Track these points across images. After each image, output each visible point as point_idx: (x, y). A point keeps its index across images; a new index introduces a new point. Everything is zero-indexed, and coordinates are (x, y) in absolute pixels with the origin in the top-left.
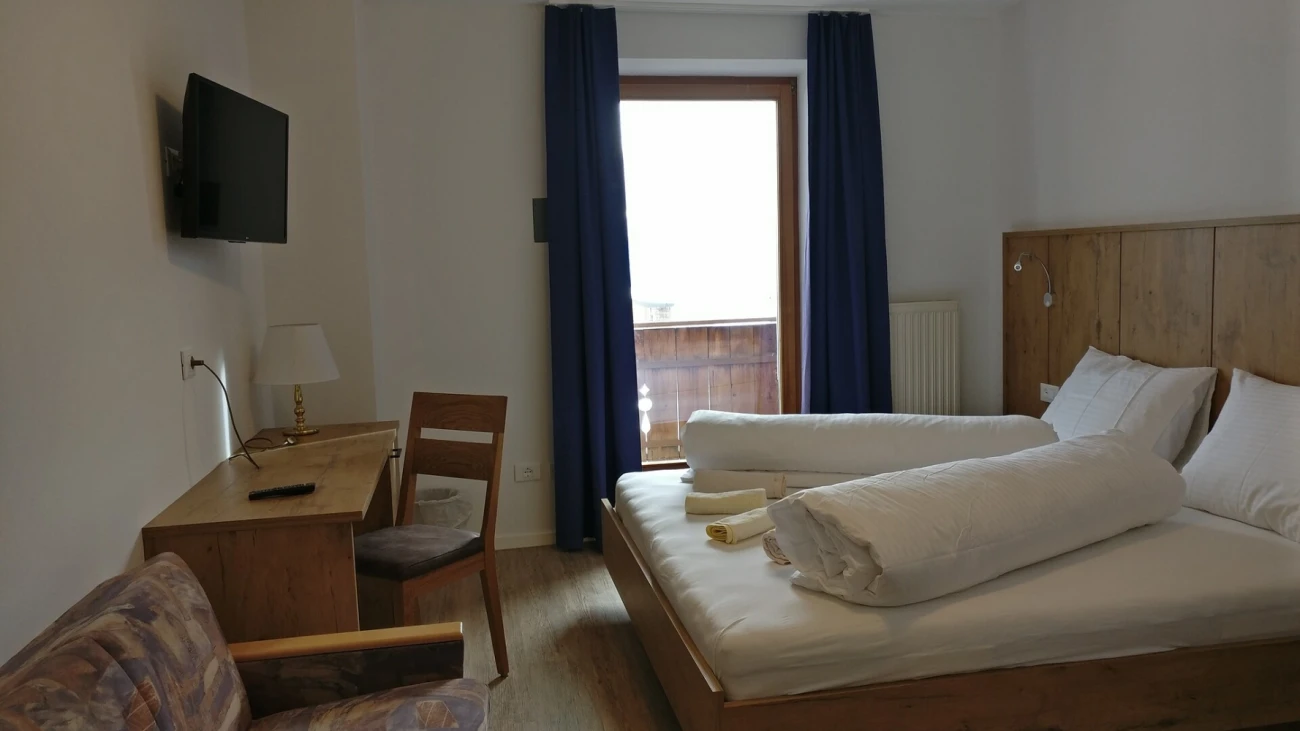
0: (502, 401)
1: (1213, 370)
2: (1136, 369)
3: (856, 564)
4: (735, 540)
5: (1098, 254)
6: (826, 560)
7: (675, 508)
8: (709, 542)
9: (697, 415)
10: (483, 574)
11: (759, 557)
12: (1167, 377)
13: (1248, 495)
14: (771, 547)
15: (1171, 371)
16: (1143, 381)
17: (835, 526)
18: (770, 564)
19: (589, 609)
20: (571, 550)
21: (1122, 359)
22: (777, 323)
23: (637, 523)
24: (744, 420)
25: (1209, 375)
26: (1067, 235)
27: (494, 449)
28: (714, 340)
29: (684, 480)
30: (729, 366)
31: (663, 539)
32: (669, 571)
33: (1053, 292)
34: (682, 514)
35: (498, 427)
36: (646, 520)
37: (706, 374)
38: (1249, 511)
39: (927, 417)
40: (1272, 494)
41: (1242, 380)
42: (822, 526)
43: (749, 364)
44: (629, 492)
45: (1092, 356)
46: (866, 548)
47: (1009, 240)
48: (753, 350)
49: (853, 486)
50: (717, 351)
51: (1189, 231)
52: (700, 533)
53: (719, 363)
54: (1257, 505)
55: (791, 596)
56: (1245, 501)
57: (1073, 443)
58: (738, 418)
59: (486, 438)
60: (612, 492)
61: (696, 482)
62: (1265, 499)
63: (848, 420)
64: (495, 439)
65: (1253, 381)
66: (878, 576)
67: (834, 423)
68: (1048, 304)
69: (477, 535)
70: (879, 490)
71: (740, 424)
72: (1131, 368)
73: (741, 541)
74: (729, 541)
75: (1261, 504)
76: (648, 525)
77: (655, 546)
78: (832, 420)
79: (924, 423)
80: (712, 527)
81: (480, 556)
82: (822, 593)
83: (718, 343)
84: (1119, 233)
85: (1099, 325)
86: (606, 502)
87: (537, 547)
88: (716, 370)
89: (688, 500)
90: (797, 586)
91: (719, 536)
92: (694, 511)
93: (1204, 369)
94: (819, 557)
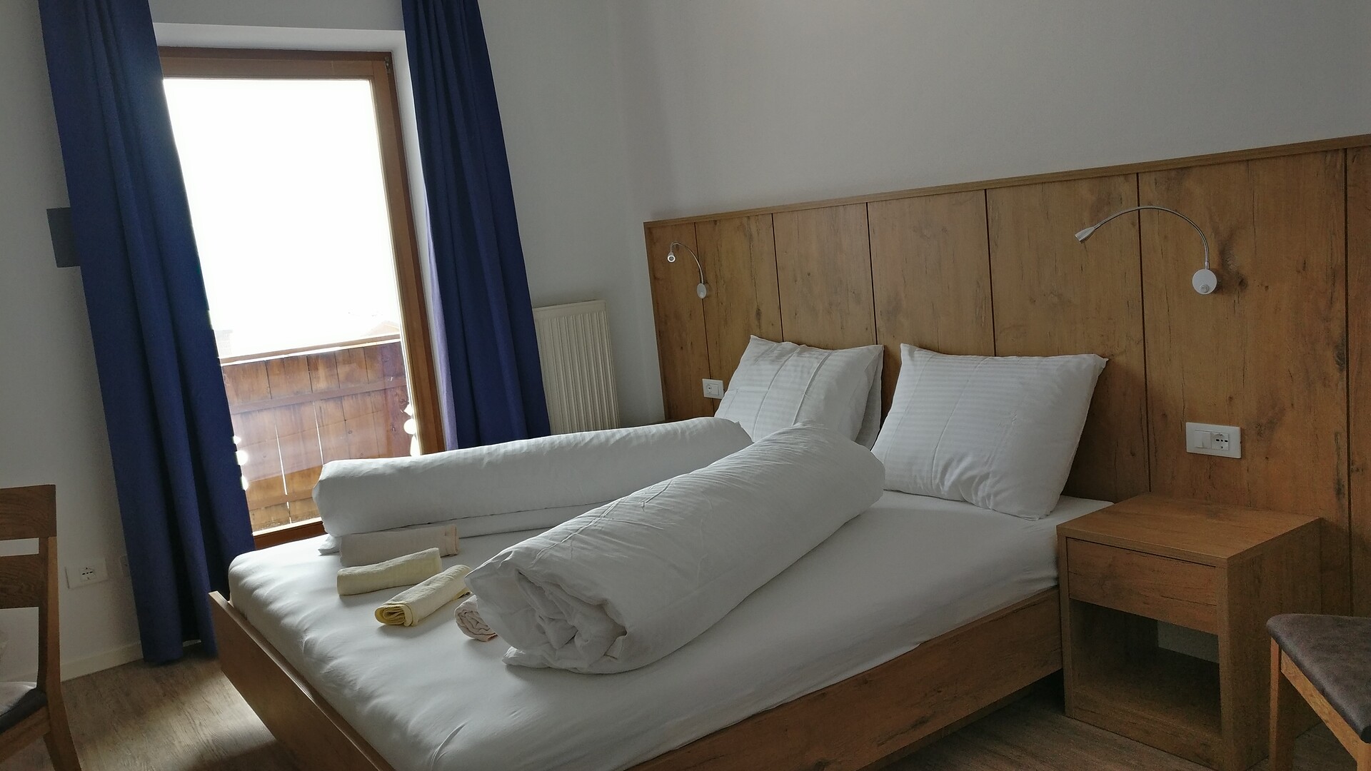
0: (48, 492)
1: (880, 347)
2: (806, 354)
3: (590, 629)
4: (416, 621)
5: (751, 238)
6: (550, 630)
7: (325, 591)
8: (382, 629)
9: (330, 469)
10: (49, 739)
11: (453, 636)
12: (838, 358)
13: (940, 469)
14: (469, 622)
15: (840, 352)
16: (816, 365)
17: (558, 586)
18: (470, 643)
19: (210, 739)
20: (168, 662)
21: (788, 345)
22: (402, 340)
23: (275, 620)
24: (393, 467)
25: (876, 353)
26: (715, 221)
27: (44, 559)
28: (317, 369)
29: (325, 552)
30: (339, 398)
31: (317, 636)
32: (339, 681)
33: (706, 282)
34: (335, 599)
35: (46, 530)
36: (286, 615)
37: (311, 411)
38: (943, 484)
39: (608, 432)
40: (964, 464)
41: (911, 354)
42: (540, 588)
43: (364, 394)
44: (252, 579)
45: (755, 346)
46: (601, 606)
47: (650, 229)
48: (369, 378)
49: (567, 532)
50: (322, 382)
51: (841, 207)
52: (367, 619)
53: (327, 397)
54: (951, 478)
55: (512, 683)
56: (939, 476)
57: (774, 442)
58: (386, 465)
59: (30, 546)
60: (222, 580)
61: (344, 551)
62: (957, 471)
63: (522, 448)
64: (44, 546)
65: (921, 355)
66: (621, 638)
67: (505, 453)
68: (702, 295)
69: (32, 685)
70: (600, 532)
71: (388, 471)
72: (800, 354)
73: (422, 620)
74: (408, 622)
75: (953, 477)
76: (290, 621)
77: (309, 648)
78: (502, 451)
79: (607, 440)
80: (382, 610)
81: (40, 715)
82: (548, 669)
83: (322, 372)
84: (771, 215)
85: (758, 313)
86: (217, 596)
87: (114, 668)
88: (324, 405)
89: (341, 579)
90: (515, 667)
91: (395, 621)
92: (352, 593)
93: (871, 347)
94: (539, 627)
